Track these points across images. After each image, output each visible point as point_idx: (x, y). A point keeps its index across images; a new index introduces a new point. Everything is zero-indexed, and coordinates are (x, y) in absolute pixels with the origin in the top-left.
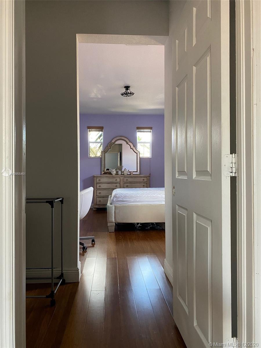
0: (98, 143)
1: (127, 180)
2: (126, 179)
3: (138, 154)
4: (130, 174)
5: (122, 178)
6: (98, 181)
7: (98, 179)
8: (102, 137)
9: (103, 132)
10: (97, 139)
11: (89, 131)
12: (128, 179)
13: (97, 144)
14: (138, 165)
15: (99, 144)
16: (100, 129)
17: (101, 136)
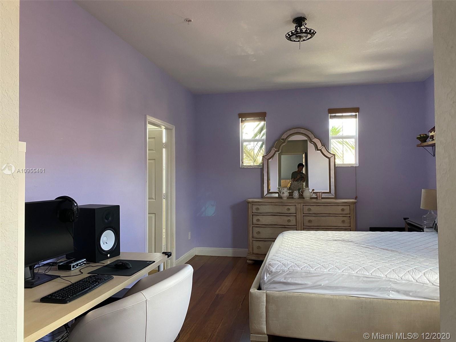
0: (258, 141)
1: (309, 210)
2: (307, 207)
3: (332, 160)
4: (316, 198)
5: (299, 206)
6: (254, 211)
7: (254, 207)
8: (264, 131)
9: (265, 122)
10: (256, 135)
11: (241, 122)
12: (311, 208)
13: (256, 143)
14: (333, 180)
15: (260, 143)
16: (261, 116)
17: (262, 129)
